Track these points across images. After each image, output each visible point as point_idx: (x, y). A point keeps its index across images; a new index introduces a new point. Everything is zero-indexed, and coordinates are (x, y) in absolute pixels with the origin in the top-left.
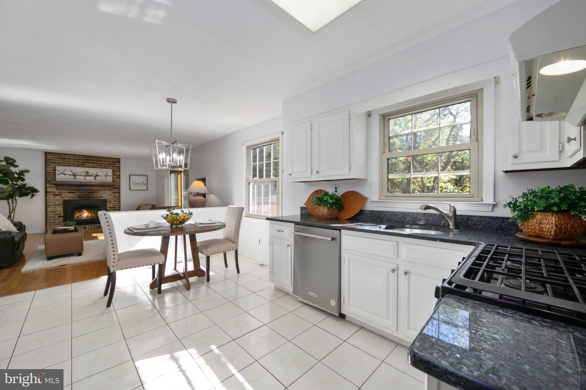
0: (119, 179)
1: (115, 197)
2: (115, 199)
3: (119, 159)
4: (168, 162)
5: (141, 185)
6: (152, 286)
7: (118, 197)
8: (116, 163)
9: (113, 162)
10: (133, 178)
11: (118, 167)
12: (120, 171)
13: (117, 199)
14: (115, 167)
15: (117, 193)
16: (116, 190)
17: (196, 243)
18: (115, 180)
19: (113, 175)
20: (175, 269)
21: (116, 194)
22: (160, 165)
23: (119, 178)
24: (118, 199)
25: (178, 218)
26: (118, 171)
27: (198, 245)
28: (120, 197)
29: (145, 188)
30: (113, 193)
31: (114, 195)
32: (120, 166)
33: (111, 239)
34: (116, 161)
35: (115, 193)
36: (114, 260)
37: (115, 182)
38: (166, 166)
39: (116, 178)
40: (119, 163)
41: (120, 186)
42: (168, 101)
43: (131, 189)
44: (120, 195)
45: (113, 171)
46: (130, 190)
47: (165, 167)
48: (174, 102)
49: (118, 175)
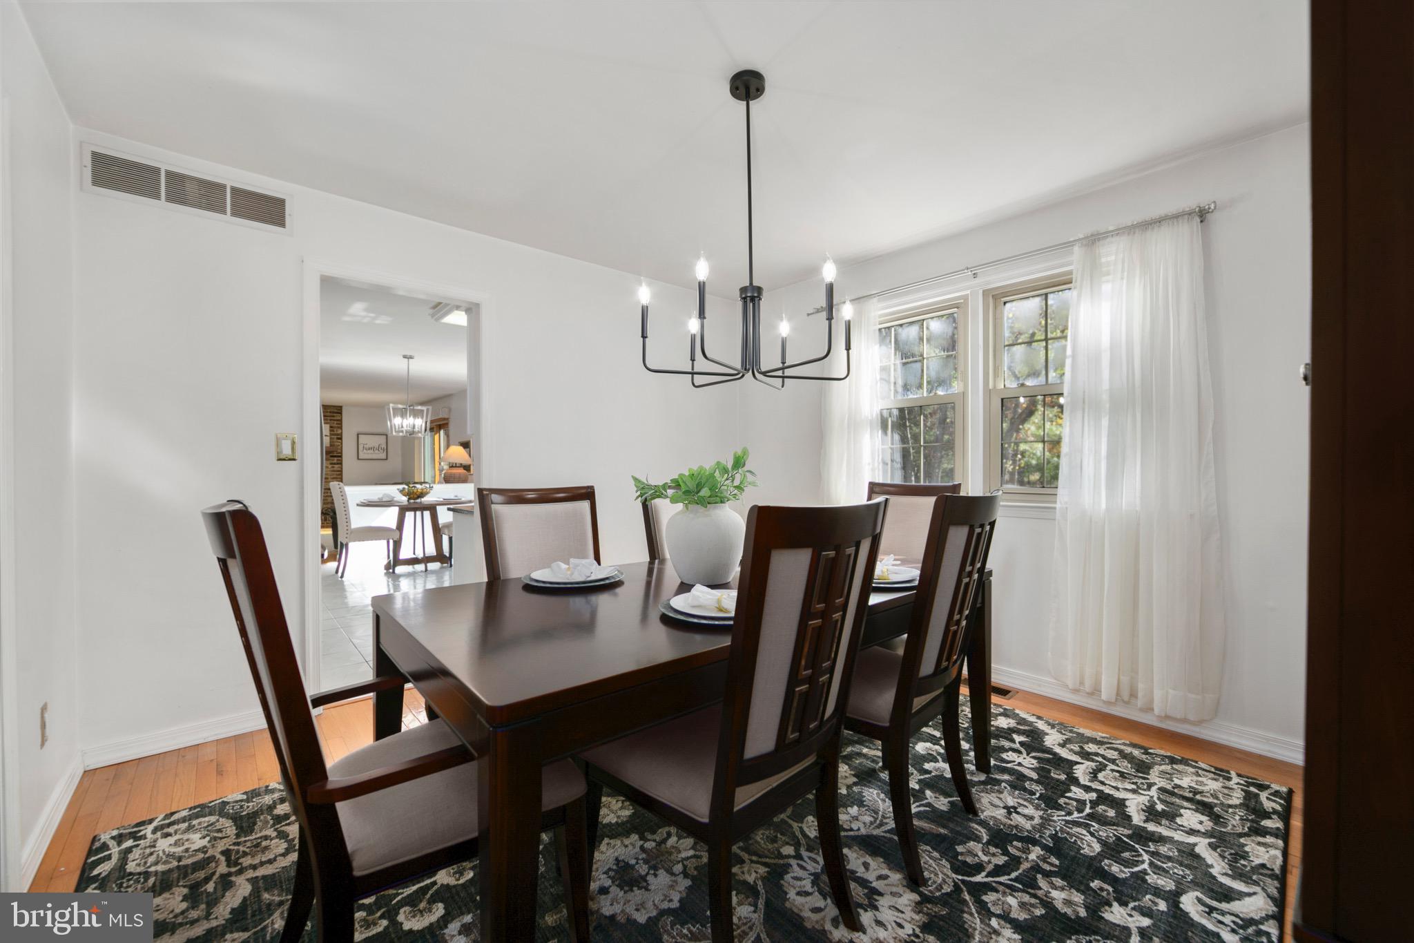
0: (340, 441)
1: (334, 471)
2: (333, 474)
3: (341, 407)
4: (405, 428)
5: (377, 451)
6: (388, 567)
7: (338, 471)
8: (335, 415)
9: (330, 412)
10: (363, 439)
11: (338, 420)
12: (341, 428)
13: (337, 475)
14: (334, 420)
15: (338, 464)
16: (335, 460)
17: (438, 524)
18: (333, 442)
19: (331, 434)
20: (414, 554)
21: (336, 466)
22: (396, 432)
23: (341, 439)
24: (339, 475)
25: (415, 491)
26: (338, 427)
27: (440, 526)
28: (341, 471)
29: (384, 457)
30: (331, 464)
31: (333, 467)
32: (342, 419)
33: (344, 509)
34: (336, 411)
35: (335, 464)
36: (347, 532)
37: (334, 445)
38: (402, 432)
39: (335, 440)
40: (341, 413)
41: (341, 453)
42: (405, 357)
43: (360, 458)
44: (342, 469)
45: (331, 427)
46: (358, 459)
47: (401, 434)
48: (411, 357)
49: (338, 435)
